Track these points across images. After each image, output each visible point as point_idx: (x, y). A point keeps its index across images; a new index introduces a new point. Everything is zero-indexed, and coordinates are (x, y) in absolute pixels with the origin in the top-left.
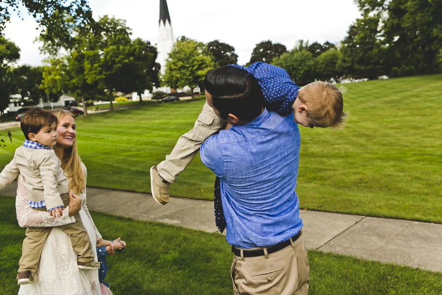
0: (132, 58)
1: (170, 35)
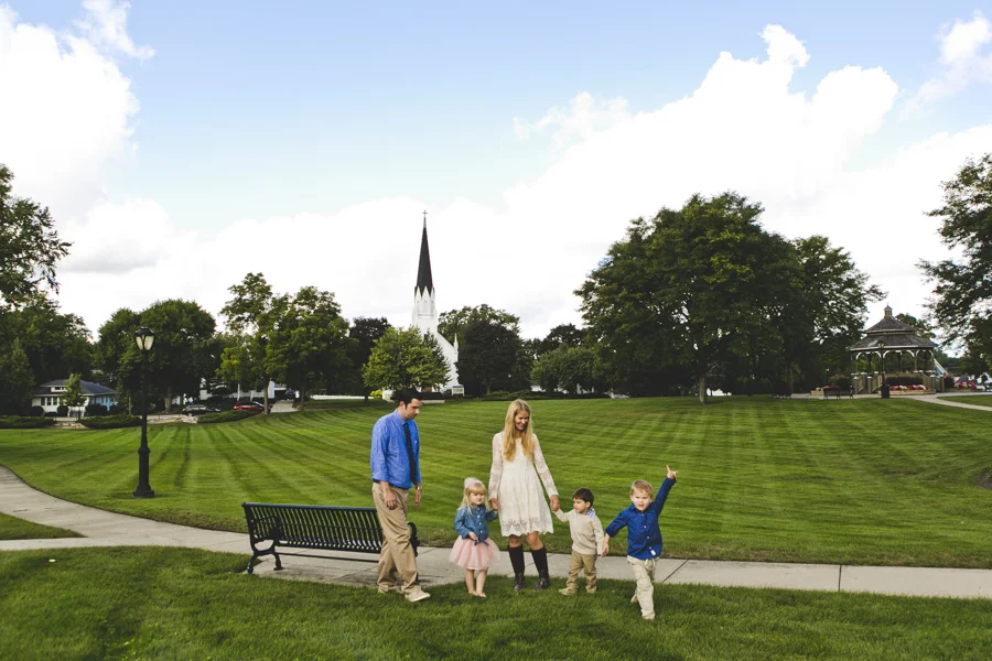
0: (324, 345)
1: (429, 310)
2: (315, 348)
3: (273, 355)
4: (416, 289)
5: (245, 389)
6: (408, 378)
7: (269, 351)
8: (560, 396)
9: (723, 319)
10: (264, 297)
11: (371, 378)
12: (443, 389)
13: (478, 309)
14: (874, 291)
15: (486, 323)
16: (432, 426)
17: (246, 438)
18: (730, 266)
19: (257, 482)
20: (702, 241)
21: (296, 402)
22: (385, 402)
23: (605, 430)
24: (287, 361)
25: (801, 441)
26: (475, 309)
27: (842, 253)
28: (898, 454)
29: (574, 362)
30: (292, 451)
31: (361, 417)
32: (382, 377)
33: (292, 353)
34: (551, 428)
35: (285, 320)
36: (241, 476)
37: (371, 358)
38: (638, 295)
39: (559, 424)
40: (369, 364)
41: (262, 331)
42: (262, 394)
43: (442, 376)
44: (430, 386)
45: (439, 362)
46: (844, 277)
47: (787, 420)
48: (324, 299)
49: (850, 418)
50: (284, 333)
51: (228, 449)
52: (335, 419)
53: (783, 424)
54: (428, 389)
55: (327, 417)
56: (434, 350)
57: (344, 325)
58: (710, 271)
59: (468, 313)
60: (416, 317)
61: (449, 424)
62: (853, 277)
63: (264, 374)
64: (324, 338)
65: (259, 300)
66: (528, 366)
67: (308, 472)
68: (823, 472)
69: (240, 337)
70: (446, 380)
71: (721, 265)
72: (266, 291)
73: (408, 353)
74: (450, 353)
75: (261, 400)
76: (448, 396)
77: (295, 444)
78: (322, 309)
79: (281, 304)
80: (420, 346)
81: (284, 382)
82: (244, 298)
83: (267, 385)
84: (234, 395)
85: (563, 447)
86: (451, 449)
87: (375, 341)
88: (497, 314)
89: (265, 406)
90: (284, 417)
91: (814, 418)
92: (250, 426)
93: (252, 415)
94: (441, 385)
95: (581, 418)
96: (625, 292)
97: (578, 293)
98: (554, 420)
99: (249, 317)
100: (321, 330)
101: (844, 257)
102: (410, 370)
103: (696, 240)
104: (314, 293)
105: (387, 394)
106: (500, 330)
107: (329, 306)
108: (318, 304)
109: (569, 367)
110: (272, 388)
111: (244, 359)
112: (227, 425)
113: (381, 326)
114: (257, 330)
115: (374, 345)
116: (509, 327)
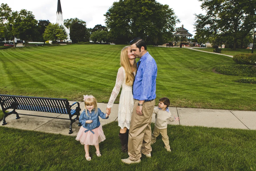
1: (61, 18)
2: (28, 28)
3: (14, 30)
4: (57, 12)
5: (7, 40)
6: (56, 38)
7: (13, 29)
8: (98, 43)
9: (144, 25)
10: (9, 12)
11: (46, 37)
12: (66, 41)
13: (75, 19)
14: (178, 21)
15: (77, 23)
16: (64, 51)
17: (8, 54)
18: (147, 10)
19: (12, 70)
20: (139, 2)
21: (24, 44)
22: (50, 44)
23: (112, 53)
24: (19, 32)
25: (164, 58)
26: (74, 19)
27: (172, 10)
28: (190, 63)
29: (101, 35)
30: (24, 58)
31: (43, 48)
32: (49, 37)
33: (21, 29)
34: (97, 52)
35: (17, 19)
36: (6, 68)
37: (45, 32)
38: (121, 17)
39: (99, 51)
40: (45, 33)
41: (10, 22)
42: (12, 41)
43: (66, 37)
44: (62, 40)
45: (65, 33)
46: (172, 16)
47: (158, 52)
48: (29, 13)
49: (174, 52)
50: (17, 23)
51: (3, 58)
52: (36, 49)
53: (158, 53)
54: (62, 41)
55: (33, 48)
56: (63, 30)
57: (36, 22)
58: (141, 11)
59: (72, 20)
60: (58, 20)
61: (69, 51)
62: (174, 16)
63: (13, 36)
64: (30, 25)
65: (8, 12)
66: (88, 35)
67: (29, 66)
68: (174, 67)
69: (4, 24)
70: (67, 38)
71: (144, 10)
72: (10, 10)
73: (56, 31)
74: (68, 31)
75: (13, 43)
76: (67, 43)
77: (24, 56)
78: (29, 16)
79: (15, 14)
80: (59, 29)
81: (19, 38)
82: (2, 11)
83: (14, 39)
84: (4, 41)
85: (102, 58)
86: (71, 58)
87: (46, 27)
88: (80, 21)
89: (14, 45)
90: (20, 48)
91: (165, 52)
92: (10, 50)
93: (10, 47)
94: (66, 40)
95: (105, 50)
96: (118, 15)
97: (105, 15)
98: (98, 50)
99: (5, 18)
100: (29, 23)
101: (172, 11)
102: (57, 35)
103: (138, 2)
104: (26, 11)
105: (50, 42)
106: (81, 25)
107: (31, 16)
108: (27, 15)
109: (100, 36)
110: (16, 40)
111: (5, 31)
112: (2, 50)
113: (47, 23)
114: (8, 22)
115: (46, 28)
116: (84, 24)
